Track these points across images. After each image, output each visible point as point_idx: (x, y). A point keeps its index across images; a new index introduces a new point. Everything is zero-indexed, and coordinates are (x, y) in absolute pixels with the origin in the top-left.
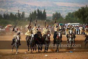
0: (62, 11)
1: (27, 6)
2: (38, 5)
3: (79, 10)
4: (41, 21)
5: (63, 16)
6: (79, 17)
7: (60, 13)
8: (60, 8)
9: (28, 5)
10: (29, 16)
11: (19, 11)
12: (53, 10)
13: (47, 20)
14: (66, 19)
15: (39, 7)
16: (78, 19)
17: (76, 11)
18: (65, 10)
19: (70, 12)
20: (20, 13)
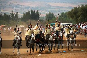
0: (55, 11)
3: (72, 10)
4: (34, 21)
5: (56, 16)
6: (72, 17)
7: (54, 13)
8: (53, 9)
9: (21, 5)
10: (22, 16)
11: (12, 11)
12: (46, 10)
14: (59, 19)
15: (32, 7)
16: (71, 19)
17: (69, 11)
18: (58, 10)
19: (63, 12)
20: (13, 13)
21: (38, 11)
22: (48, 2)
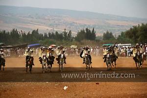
0: (115, 30)
1: (76, 25)
2: (87, 24)
4: (89, 41)
5: (115, 35)
7: (112, 32)
8: (112, 27)
9: (76, 23)
10: (76, 35)
11: (65, 29)
12: (104, 29)
13: (97, 41)
14: (118, 39)
15: (89, 26)
18: (119, 29)
19: (123, 31)
20: (66, 31)
21: (93, 29)
22: (107, 20)
